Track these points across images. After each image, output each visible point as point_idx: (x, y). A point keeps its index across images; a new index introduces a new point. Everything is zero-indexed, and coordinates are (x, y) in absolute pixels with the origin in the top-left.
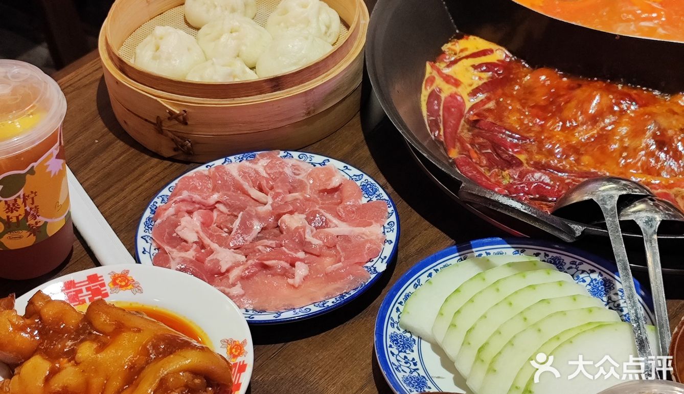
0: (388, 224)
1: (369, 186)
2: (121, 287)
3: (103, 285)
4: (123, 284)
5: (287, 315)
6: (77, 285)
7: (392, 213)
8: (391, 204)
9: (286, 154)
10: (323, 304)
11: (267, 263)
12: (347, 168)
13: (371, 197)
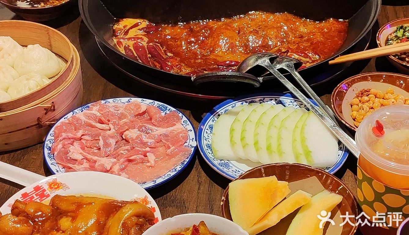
0: (183, 122)
1: (161, 107)
2: (56, 188)
3: (44, 190)
4: (56, 187)
5: (159, 181)
6: (29, 194)
7: (182, 116)
8: (179, 112)
9: (105, 102)
10: (175, 170)
11: (130, 158)
12: (144, 101)
13: (166, 111)
